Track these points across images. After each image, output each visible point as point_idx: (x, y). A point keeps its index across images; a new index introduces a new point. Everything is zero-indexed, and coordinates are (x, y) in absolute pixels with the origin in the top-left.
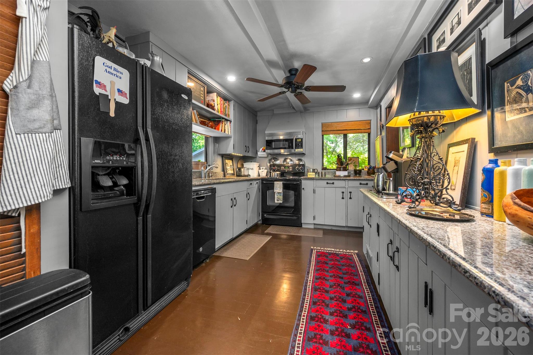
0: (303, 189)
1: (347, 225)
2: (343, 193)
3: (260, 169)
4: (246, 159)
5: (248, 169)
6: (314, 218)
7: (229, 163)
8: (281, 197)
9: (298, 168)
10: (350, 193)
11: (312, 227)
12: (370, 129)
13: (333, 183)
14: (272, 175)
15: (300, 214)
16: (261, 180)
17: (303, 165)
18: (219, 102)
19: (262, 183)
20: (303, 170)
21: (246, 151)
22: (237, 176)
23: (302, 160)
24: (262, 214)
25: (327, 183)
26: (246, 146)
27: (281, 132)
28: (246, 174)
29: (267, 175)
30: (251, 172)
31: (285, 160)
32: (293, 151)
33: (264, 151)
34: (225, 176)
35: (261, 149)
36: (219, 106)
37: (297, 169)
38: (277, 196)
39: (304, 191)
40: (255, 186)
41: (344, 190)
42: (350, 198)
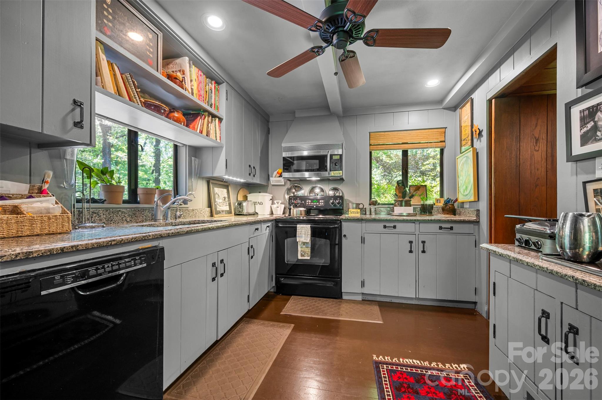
0: (345, 236)
1: (417, 296)
2: (411, 242)
3: (273, 203)
4: (251, 187)
5: (255, 203)
6: (363, 284)
7: (220, 193)
8: (308, 250)
9: (333, 201)
10: (423, 242)
11: (359, 298)
12: (444, 141)
13: (395, 227)
14: (293, 214)
15: (339, 278)
16: (274, 222)
17: (342, 198)
18: (194, 77)
19: (277, 226)
20: (341, 205)
21: (250, 174)
22: (236, 215)
23: (338, 190)
24: (276, 277)
25: (385, 227)
26: (250, 166)
27: (305, 145)
28: (251, 211)
29: (284, 213)
30: (258, 209)
31: (312, 190)
32: (325, 174)
33: (281, 176)
34: (212, 216)
35: (275, 173)
36: (195, 84)
37: (332, 204)
38: (301, 248)
39: (347, 239)
40: (265, 231)
41: (412, 238)
42: (424, 252)
